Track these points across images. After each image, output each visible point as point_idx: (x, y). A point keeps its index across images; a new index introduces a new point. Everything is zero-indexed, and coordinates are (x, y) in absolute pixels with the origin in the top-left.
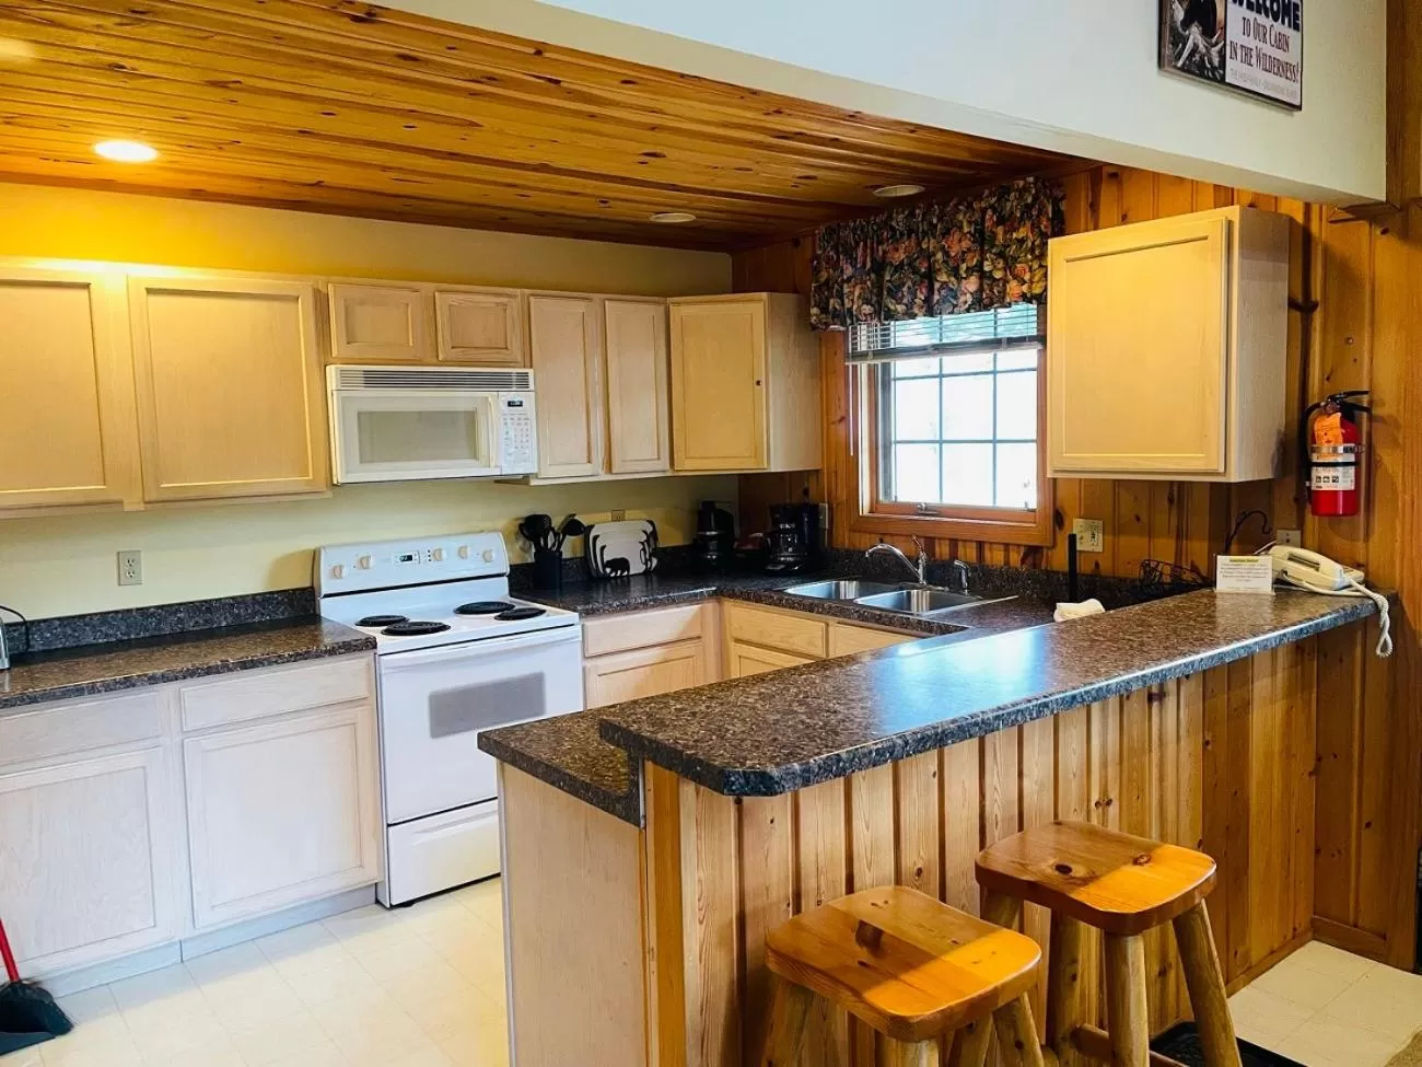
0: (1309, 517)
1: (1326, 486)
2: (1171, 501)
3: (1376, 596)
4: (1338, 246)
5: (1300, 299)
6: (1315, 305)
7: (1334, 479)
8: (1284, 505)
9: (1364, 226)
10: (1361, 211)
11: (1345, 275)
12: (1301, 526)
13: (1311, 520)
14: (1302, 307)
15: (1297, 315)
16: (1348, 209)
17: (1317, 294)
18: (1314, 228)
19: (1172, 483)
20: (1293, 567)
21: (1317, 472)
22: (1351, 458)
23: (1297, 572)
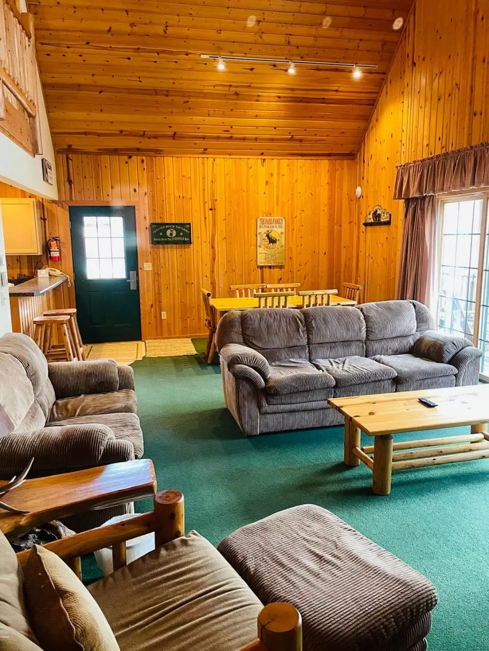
0: (49, 262)
1: (55, 255)
2: (17, 260)
3: (68, 276)
4: (49, 207)
5: (43, 218)
6: (46, 219)
7: (56, 254)
8: (44, 260)
9: (54, 205)
10: (54, 202)
11: (53, 215)
12: (48, 264)
13: (50, 262)
14: (43, 219)
15: (43, 221)
16: (52, 201)
17: (46, 217)
18: (44, 203)
19: (17, 256)
20: (50, 271)
21: (52, 253)
22: (58, 250)
23: (52, 273)
